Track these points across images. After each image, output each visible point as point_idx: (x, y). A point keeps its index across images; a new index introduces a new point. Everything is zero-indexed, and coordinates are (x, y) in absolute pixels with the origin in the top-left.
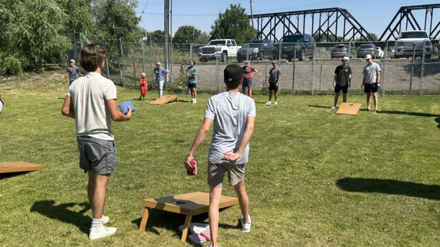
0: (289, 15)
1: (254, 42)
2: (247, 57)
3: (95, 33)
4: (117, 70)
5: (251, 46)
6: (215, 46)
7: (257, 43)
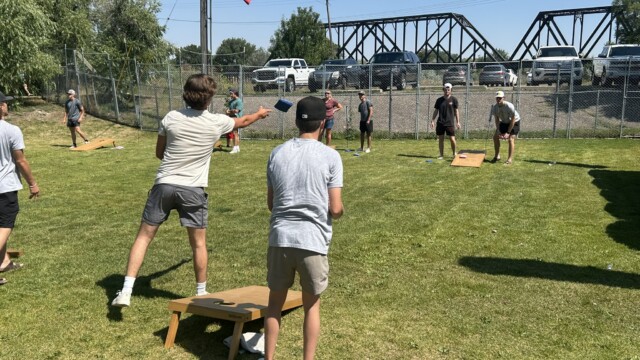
0: (383, 23)
1: (332, 63)
2: (324, 84)
3: (96, 50)
4: (131, 105)
5: (329, 68)
6: (276, 69)
7: (337, 64)
